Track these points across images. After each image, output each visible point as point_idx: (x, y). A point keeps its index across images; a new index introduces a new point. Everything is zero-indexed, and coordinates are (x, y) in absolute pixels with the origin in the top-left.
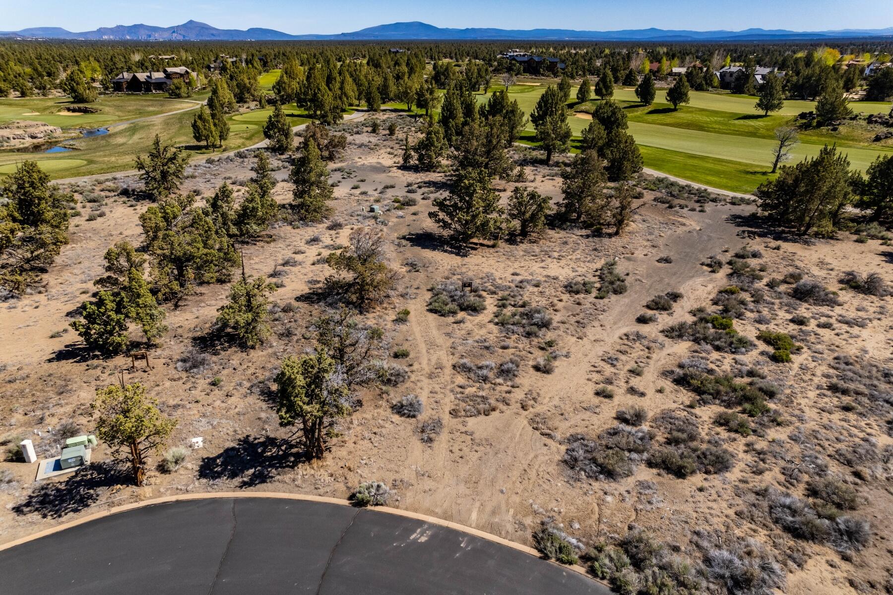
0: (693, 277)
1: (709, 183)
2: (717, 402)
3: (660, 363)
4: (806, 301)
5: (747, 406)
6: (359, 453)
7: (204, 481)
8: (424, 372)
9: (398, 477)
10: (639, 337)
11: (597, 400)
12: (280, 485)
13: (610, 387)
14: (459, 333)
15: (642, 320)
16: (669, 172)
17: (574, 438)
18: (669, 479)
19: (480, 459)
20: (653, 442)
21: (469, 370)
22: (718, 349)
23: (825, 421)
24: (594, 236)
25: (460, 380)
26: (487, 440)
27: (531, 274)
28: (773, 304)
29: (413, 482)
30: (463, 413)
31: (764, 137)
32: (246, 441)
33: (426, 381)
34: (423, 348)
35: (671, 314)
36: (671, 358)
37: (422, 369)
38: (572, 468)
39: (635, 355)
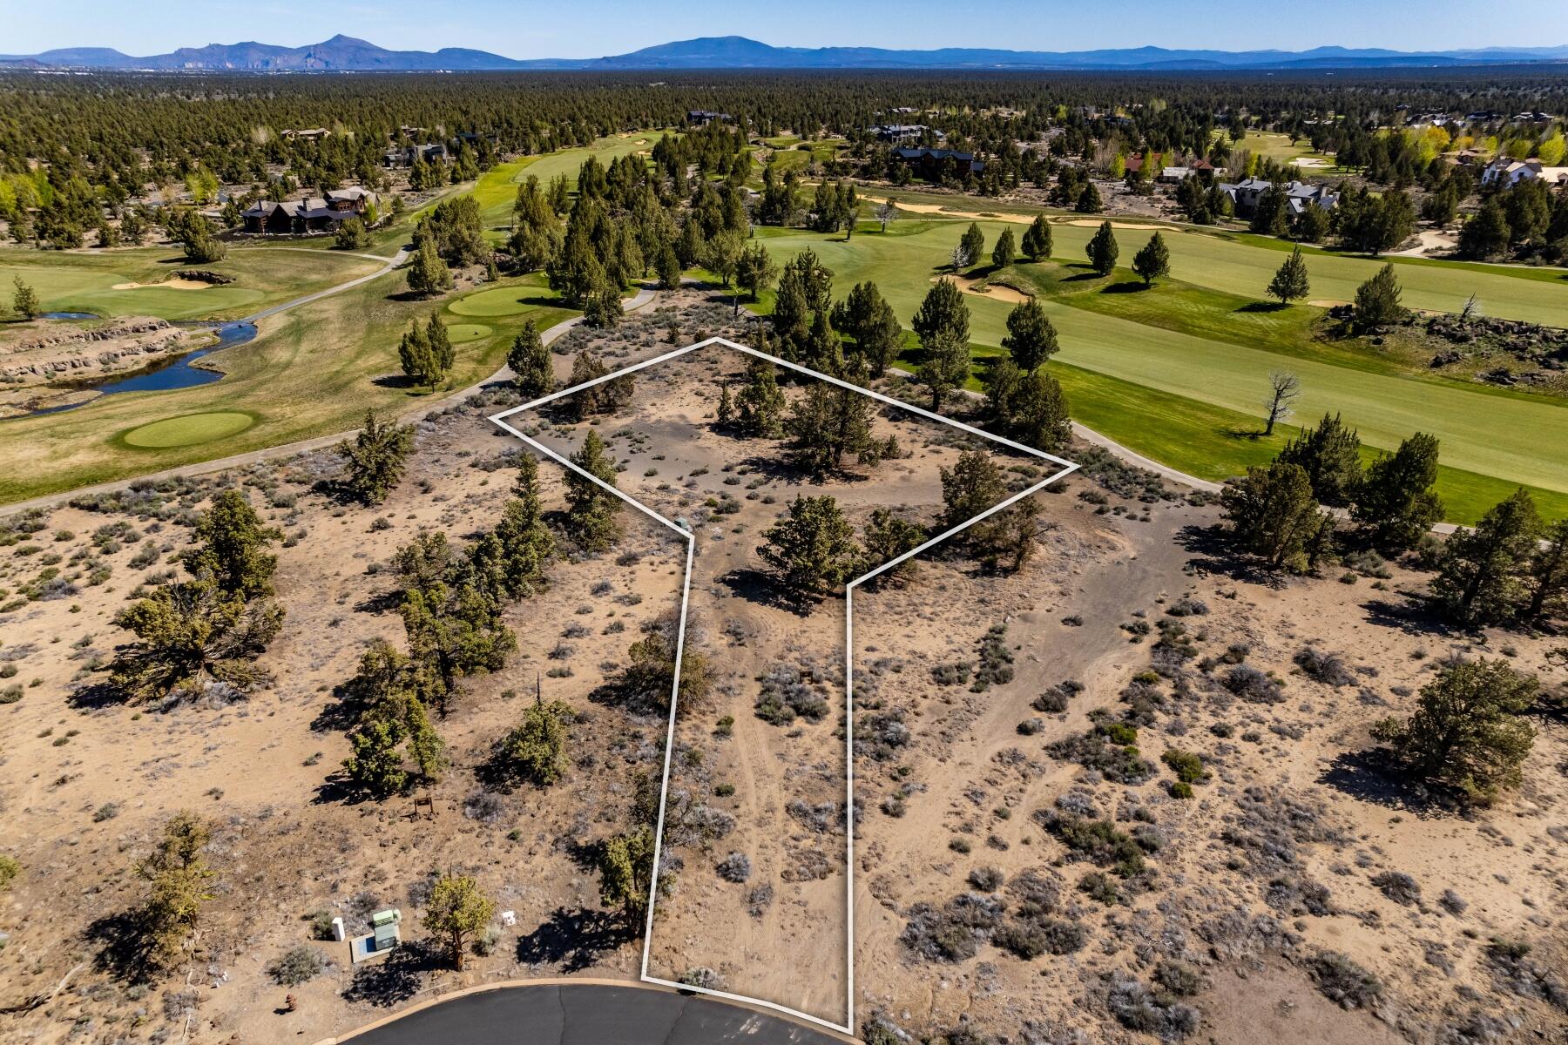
0: (1105, 651)
1: (1167, 459)
2: (1089, 857)
3: (1035, 799)
4: (1241, 695)
5: (1121, 865)
6: (683, 930)
7: (525, 965)
8: (752, 817)
9: (725, 959)
10: (1015, 757)
11: (950, 855)
12: (604, 970)
13: (967, 837)
14: (795, 754)
15: (1024, 730)
16: (1113, 433)
17: (918, 910)
18: (1013, 960)
19: (813, 936)
20: (1005, 914)
21: (806, 814)
22: (1109, 777)
23: (1204, 884)
24: (985, 574)
25: (795, 828)
26: (822, 912)
27: (892, 649)
28: (1198, 700)
29: (742, 965)
30: (796, 876)
31: (1274, 349)
32: (559, 914)
33: (755, 830)
34: (750, 777)
35: (1062, 719)
36: (1050, 790)
37: (751, 813)
38: (911, 948)
39: (1005, 787)
